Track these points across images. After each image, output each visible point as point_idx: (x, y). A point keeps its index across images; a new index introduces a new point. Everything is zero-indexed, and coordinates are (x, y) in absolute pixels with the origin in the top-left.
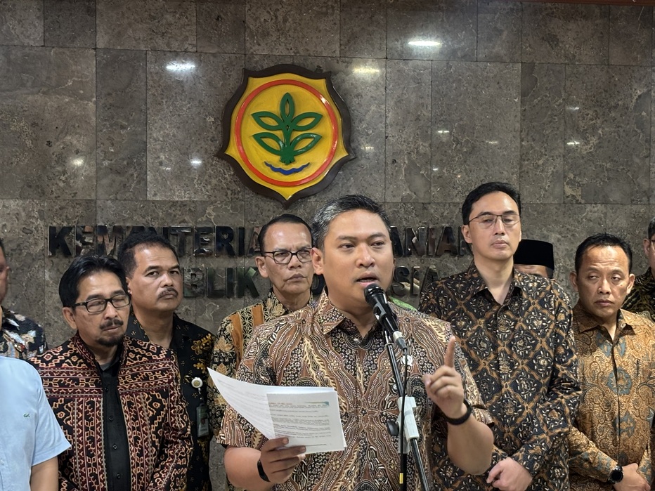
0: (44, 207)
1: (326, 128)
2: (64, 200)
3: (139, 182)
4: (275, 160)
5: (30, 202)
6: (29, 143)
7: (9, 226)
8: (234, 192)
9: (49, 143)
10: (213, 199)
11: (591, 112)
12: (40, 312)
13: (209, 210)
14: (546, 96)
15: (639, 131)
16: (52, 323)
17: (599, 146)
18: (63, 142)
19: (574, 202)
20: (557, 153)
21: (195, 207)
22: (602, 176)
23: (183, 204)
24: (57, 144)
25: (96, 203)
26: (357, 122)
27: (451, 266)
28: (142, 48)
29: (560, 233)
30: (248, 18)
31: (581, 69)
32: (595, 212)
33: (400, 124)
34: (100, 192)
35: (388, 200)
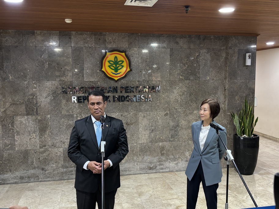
0: (61, 83)
1: (125, 64)
2: (65, 81)
3: (82, 77)
4: (113, 71)
5: (57, 82)
6: (57, 68)
7: (53, 87)
8: (104, 79)
9: (61, 68)
10: (99, 80)
11: (186, 59)
12: (61, 106)
13: (99, 83)
14: (176, 56)
16: (64, 108)
17: (188, 67)
18: (65, 68)
19: (182, 80)
20: (178, 69)
21: (95, 82)
22: (188, 74)
23: (93, 82)
24: (63, 68)
25: (72, 82)
26: (132, 63)
27: (154, 95)
28: (82, 46)
29: (179, 87)
30: (106, 39)
31: (184, 50)
32: (187, 82)
33: (142, 63)
34: (73, 79)
35: (140, 80)
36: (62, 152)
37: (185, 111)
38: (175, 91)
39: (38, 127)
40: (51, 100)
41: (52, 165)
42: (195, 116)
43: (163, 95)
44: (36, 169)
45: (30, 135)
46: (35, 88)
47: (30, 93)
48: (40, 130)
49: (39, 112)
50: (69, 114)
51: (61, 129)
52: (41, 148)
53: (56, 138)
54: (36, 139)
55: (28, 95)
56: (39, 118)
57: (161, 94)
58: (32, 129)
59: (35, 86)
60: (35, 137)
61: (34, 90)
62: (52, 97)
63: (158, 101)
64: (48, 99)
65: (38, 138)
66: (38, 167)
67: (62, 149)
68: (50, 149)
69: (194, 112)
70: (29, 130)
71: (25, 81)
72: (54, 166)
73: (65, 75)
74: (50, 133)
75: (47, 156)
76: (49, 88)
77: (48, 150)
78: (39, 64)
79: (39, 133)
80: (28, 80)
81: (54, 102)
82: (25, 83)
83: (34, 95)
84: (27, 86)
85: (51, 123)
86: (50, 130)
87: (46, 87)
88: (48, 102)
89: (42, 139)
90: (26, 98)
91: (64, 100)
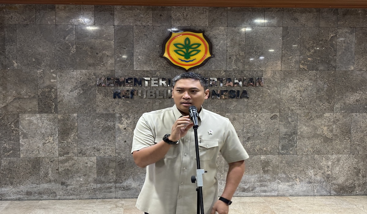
0: (95, 72)
1: (202, 48)
2: (103, 70)
3: (131, 65)
4: (183, 58)
5: (90, 71)
6: (89, 53)
7: (83, 77)
8: (167, 68)
9: (97, 54)
10: (159, 70)
11: (311, 42)
12: (94, 102)
13: (157, 73)
14: (292, 37)
15: (331, 48)
16: (99, 105)
17: (314, 52)
18: (102, 53)
19: (304, 70)
20: (297, 55)
21: (152, 72)
22: (316, 62)
23: (147, 71)
24: (100, 53)
25: (114, 71)
26: (215, 46)
27: (253, 90)
28: (132, 25)
29: (298, 80)
30: (172, 15)
31: (307, 29)
32: (313, 73)
33: (233, 47)
34: (116, 67)
35: (228, 70)
36: (95, 162)
37: (308, 113)
38: (290, 85)
39: (57, 128)
40: (80, 95)
41: (78, 179)
42: (327, 121)
43: (269, 90)
44: (53, 183)
45: (44, 138)
46: (54, 78)
47: (45, 85)
48: (61, 132)
49: (59, 109)
50: (109, 113)
51: (94, 132)
52: (60, 155)
53: (85, 143)
54: (54, 144)
55: (42, 87)
56: (59, 117)
57: (265, 89)
58: (48, 131)
59: (54, 75)
60: (52, 142)
61: (52, 81)
62: (81, 90)
63: (259, 99)
64: (75, 93)
65: (57, 143)
66: (55, 181)
67: (95, 158)
68: (76, 158)
69: (325, 115)
70: (43, 131)
71: (38, 69)
72: (81, 179)
73: (103, 62)
74: (77, 137)
75: (70, 167)
76: (76, 79)
77: (73, 159)
78: (61, 48)
79: (59, 137)
80: (43, 68)
81: (83, 97)
82: (38, 71)
83: (52, 88)
84: (41, 76)
85: (78, 124)
86: (77, 133)
87: (71, 78)
88: (75, 96)
89: (63, 144)
90: (40, 91)
91: (101, 94)
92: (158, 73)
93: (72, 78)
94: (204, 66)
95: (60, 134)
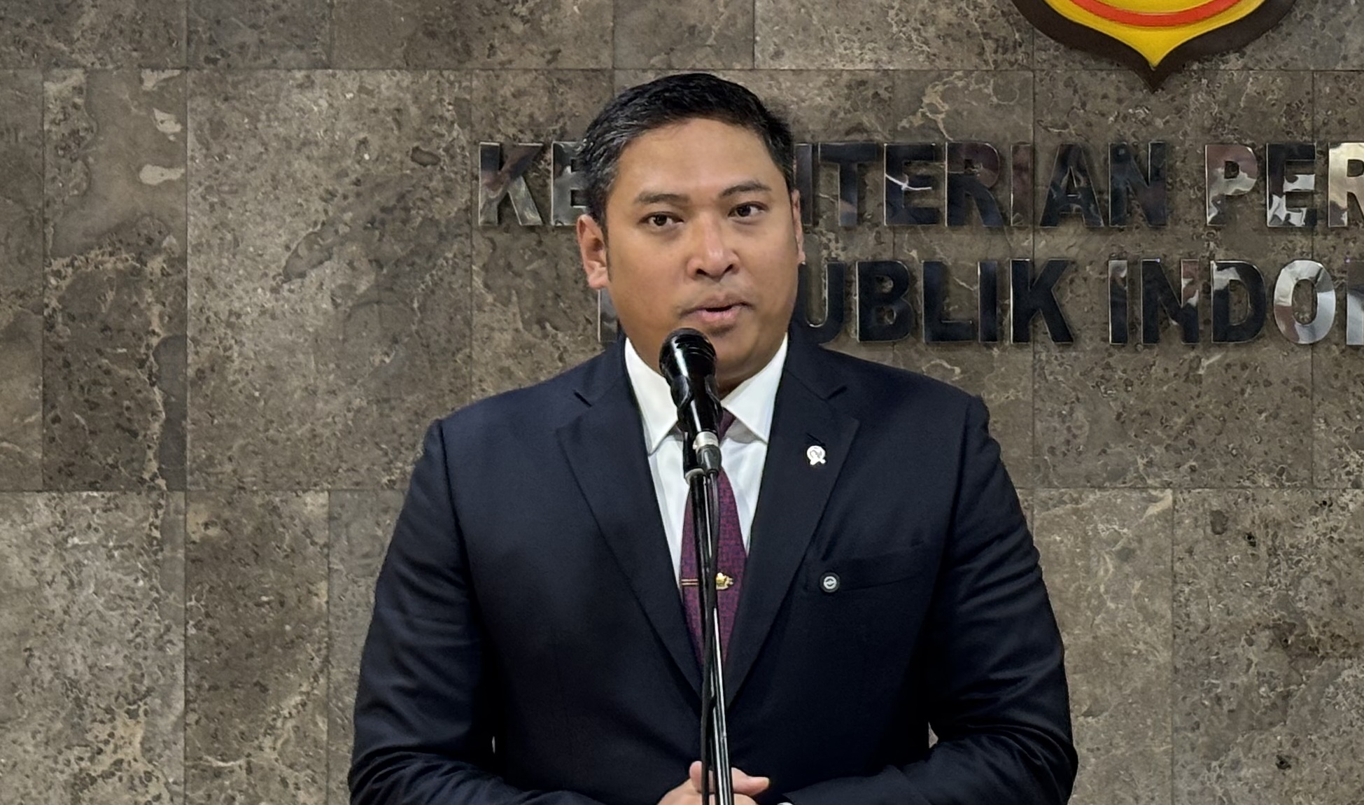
0: (470, 90)
2: (526, 71)
5: (431, 78)
7: (375, 142)
8: (1003, 46)
10: (942, 64)
12: (459, 383)
13: (932, 97)
21: (891, 89)
23: (857, 81)
25: (612, 78)
34: (625, 46)
39: (176, 636)
40: (350, 312)
45: (77, 729)
46: (169, 153)
47: (101, 215)
48: (203, 672)
49: (195, 452)
54: (153, 789)
55: (78, 239)
56: (196, 522)
58: (113, 656)
59: (168, 125)
60: (141, 767)
61: (152, 175)
62: (363, 264)
64: (316, 296)
65: (176, 774)
70: (76, 666)
71: (53, 62)
74: (323, 725)
76: (329, 159)
79: (192, 718)
80: (88, 59)
81: (377, 333)
82: (52, 88)
83: (150, 241)
84: (74, 133)
85: (336, 592)
86: (322, 681)
87: (289, 147)
88: (313, 323)
89: (222, 789)
90: (57, 274)
91: (506, 302)
92: (937, 100)
93: (295, 144)
94: (1284, 29)
95: (199, 687)
